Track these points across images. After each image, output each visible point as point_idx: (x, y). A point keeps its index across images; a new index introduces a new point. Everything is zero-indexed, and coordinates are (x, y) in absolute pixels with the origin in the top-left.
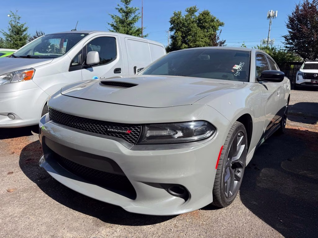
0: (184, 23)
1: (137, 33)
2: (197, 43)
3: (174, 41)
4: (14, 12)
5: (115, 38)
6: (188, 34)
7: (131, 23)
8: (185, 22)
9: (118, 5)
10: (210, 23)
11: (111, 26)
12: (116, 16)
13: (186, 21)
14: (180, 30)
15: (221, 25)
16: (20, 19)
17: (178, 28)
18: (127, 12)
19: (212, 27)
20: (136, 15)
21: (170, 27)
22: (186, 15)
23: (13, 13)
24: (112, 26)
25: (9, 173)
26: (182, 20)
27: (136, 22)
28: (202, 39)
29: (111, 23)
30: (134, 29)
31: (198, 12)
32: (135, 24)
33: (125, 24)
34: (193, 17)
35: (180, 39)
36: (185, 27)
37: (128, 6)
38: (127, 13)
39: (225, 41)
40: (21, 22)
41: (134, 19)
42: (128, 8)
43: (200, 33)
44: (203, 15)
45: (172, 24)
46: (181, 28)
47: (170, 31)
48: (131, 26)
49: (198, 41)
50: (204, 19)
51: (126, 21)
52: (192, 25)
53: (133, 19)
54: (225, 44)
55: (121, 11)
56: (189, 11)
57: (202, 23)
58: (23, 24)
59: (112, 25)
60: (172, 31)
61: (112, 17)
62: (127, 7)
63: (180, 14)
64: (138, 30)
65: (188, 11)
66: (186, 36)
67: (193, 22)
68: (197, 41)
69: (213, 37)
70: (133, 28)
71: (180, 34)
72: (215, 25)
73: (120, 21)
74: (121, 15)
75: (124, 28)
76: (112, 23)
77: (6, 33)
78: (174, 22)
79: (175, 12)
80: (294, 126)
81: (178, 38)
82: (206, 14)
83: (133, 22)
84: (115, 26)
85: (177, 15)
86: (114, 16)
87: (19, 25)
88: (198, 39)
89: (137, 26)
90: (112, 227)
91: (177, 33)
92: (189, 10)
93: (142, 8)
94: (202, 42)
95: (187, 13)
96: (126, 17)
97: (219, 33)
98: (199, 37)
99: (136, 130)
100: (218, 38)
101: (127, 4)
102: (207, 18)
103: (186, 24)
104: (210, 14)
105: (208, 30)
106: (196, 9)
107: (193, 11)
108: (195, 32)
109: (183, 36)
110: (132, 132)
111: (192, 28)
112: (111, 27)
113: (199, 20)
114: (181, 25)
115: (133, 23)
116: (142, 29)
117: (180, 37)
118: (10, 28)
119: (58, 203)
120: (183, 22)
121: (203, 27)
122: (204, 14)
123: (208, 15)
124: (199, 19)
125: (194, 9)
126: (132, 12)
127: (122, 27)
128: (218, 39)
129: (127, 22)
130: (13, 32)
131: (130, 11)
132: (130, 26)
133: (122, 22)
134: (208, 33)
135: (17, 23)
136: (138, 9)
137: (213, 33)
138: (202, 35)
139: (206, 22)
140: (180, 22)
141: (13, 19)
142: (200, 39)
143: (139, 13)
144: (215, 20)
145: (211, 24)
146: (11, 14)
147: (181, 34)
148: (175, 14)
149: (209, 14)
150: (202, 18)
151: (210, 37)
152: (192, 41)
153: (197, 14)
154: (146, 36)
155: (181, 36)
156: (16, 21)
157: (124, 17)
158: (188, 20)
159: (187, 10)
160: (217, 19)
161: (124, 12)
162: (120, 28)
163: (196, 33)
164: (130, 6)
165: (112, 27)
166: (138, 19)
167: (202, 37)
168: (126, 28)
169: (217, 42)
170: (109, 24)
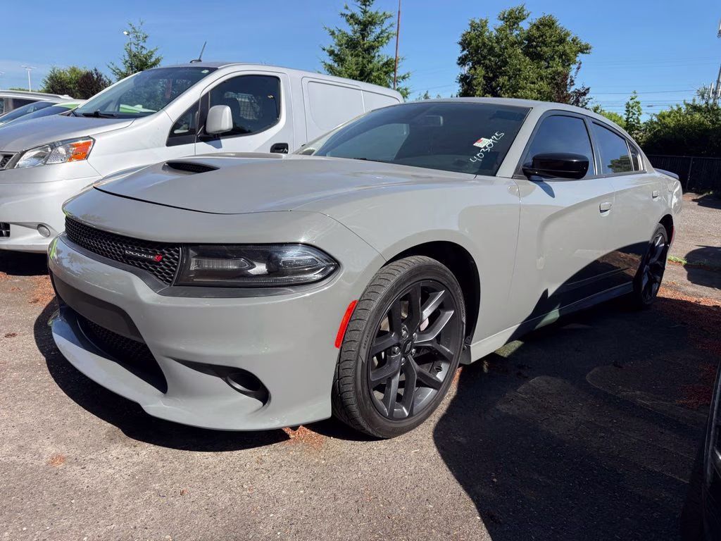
0: (492, 48)
1: (384, 69)
2: (519, 94)
3: (466, 87)
4: (137, 25)
5: (278, 79)
6: (501, 73)
7: (372, 48)
8: (495, 45)
9: (347, 8)
10: (554, 47)
11: (328, 54)
12: (340, 31)
13: (496, 42)
14: (482, 64)
15: (584, 49)
16: (147, 40)
17: (478, 58)
18: (365, 21)
19: (560, 57)
20: (384, 28)
21: (460, 55)
22: (497, 28)
23: (133, 28)
24: (330, 55)
25: (7, 336)
26: (488, 39)
27: (385, 44)
28: (534, 83)
29: (328, 48)
30: (379, 62)
31: (529, 19)
32: (381, 48)
33: (360, 49)
34: (515, 33)
35: (479, 84)
36: (496, 56)
37: (368, 9)
38: (365, 26)
39: (588, 89)
40: (149, 46)
41: (380, 39)
42: (368, 14)
43: (528, 68)
44: (538, 28)
45: (464, 50)
46: (485, 58)
47: (459, 64)
48: (372, 55)
49: (524, 88)
50: (539, 37)
51: (362, 43)
52: (510, 51)
53: (378, 38)
54: (588, 96)
55: (352, 21)
56: (506, 18)
57: (536, 47)
58: (152, 50)
59: (332, 53)
60: (464, 64)
61: (331, 34)
62: (365, 12)
63: (483, 25)
64: (387, 64)
65: (504, 18)
66: (495, 77)
67: (512, 45)
68: (520, 88)
69: (559, 80)
70: (376, 58)
71: (481, 71)
72: (568, 51)
73: (347, 43)
74: (350, 30)
75: (356, 58)
76: (331, 46)
77: (118, 69)
78: (470, 43)
79: (473, 22)
80: (693, 294)
81: (474, 82)
82: (547, 24)
83: (377, 44)
84: (337, 55)
85: (478, 28)
86: (336, 33)
87: (145, 52)
88: (522, 83)
89: (385, 53)
90: (135, 446)
91: (475, 69)
92: (506, 16)
93: (399, 12)
94: (532, 90)
95: (501, 23)
96: (362, 35)
97: (575, 70)
98: (525, 79)
99: (172, 254)
100: (572, 81)
101: (366, 5)
102: (548, 35)
103: (497, 50)
104: (557, 23)
105: (549, 64)
106: (524, 13)
107: (517, 18)
108: (518, 67)
109: (489, 78)
110: (164, 259)
111: (510, 57)
112: (328, 57)
113: (530, 38)
114: (486, 51)
115: (378, 47)
116: (395, 61)
117: (481, 79)
118: (127, 58)
119: (64, 394)
120: (490, 44)
121: (536, 57)
122: (541, 25)
123: (550, 27)
124: (528, 36)
125: (520, 12)
126: (375, 23)
127: (352, 55)
128: (571, 85)
129: (364, 45)
130: (132, 67)
131: (370, 19)
132: (369, 54)
133: (352, 44)
134: (549, 71)
135: (141, 49)
136: (390, 16)
137: (560, 69)
138: (533, 76)
139: (544, 43)
140: (484, 44)
141: (134, 41)
142: (526, 83)
143: (391, 25)
144: (569, 39)
145: (556, 48)
146: (130, 30)
147: (483, 72)
148: (474, 27)
149: (553, 24)
150: (537, 34)
151: (553, 78)
152: (509, 89)
153: (525, 25)
154: (404, 78)
155: (484, 77)
156: (138, 45)
157: (358, 34)
158: (502, 40)
159: (502, 17)
160: (572, 36)
161: (358, 22)
162: (346, 58)
163: (520, 70)
164: (371, 9)
165: (331, 58)
166: (388, 38)
167: (533, 80)
168: (361, 59)
169: (569, 92)
170: (324, 49)
